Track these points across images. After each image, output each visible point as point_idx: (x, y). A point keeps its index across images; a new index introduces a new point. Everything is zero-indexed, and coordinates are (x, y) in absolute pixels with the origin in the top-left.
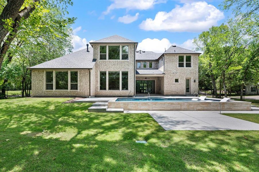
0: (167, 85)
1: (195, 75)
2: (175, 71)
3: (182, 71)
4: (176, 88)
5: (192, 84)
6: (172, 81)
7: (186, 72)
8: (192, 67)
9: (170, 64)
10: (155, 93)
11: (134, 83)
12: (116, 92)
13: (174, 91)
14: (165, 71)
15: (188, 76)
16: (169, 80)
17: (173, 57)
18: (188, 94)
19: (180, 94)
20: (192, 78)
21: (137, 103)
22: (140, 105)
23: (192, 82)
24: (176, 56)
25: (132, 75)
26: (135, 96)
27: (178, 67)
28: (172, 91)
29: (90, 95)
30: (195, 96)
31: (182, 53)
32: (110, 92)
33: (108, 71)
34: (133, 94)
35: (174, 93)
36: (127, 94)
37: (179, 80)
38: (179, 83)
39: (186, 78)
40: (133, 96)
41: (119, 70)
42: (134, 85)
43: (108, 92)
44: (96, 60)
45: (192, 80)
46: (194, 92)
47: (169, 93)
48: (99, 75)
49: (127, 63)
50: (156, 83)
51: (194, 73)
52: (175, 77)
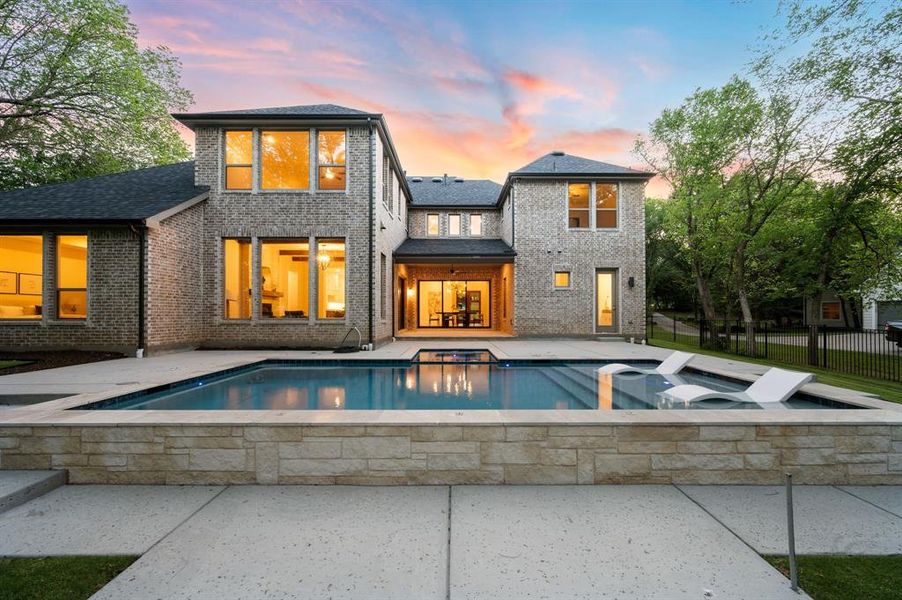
0: (524, 299)
1: (632, 258)
2: (555, 241)
3: (582, 242)
4: (559, 308)
5: (620, 292)
6: (543, 281)
7: (596, 247)
8: (620, 228)
9: (534, 216)
10: (490, 327)
11: (367, 288)
12: (292, 328)
13: (552, 322)
14: (516, 244)
15: (608, 263)
16: (533, 278)
17: (549, 190)
18: (610, 333)
19: (576, 332)
20: (620, 270)
21: (169, 429)
22: (189, 442)
23: (620, 286)
24: (557, 185)
25: (361, 254)
26: (371, 345)
27: (567, 229)
28: (545, 321)
29: (141, 344)
30: (632, 339)
31: (580, 172)
32: (267, 329)
33: (259, 238)
34: (362, 336)
35: (550, 330)
36: (340, 337)
37: (572, 277)
38: (572, 288)
39: (599, 270)
40: (363, 343)
41: (304, 232)
42: (367, 299)
43: (258, 329)
44: (207, 189)
45: (622, 278)
46: (630, 323)
47: (533, 328)
48: (218, 254)
49: (340, 205)
50: (493, 291)
51: (628, 250)
52: (556, 265)
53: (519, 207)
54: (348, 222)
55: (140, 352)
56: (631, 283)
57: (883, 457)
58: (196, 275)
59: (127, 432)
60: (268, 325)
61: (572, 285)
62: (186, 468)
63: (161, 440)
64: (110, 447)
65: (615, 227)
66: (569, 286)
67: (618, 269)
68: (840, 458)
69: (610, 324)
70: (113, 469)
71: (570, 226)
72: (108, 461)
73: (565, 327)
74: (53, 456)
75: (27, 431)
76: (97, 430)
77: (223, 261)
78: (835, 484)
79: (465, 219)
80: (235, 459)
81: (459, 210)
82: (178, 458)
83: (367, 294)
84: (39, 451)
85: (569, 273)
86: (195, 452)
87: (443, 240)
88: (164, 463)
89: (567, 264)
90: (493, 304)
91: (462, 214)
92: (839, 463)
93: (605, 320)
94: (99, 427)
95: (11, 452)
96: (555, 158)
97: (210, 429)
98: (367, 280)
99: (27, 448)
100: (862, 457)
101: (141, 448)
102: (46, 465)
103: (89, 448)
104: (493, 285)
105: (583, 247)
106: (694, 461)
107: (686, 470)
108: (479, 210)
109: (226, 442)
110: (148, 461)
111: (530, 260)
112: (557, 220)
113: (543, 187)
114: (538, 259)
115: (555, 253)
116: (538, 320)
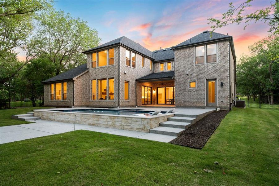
2: (190, 70)
4: (191, 96)
6: (185, 86)
7: (206, 71)
8: (217, 62)
9: (182, 61)
12: (103, 102)
13: (188, 101)
14: (175, 73)
15: (212, 77)
16: (181, 85)
17: (187, 51)
19: (198, 105)
20: (217, 79)
23: (217, 86)
24: (190, 48)
25: (117, 82)
26: (119, 107)
27: (194, 65)
28: (185, 101)
29: (73, 105)
31: (199, 42)
33: (98, 79)
34: (117, 104)
35: (188, 105)
36: (112, 105)
38: (196, 88)
39: (208, 80)
40: (117, 106)
41: (106, 77)
44: (89, 68)
45: (218, 83)
46: (222, 102)
47: (181, 104)
48: (90, 84)
49: (113, 69)
51: (221, 71)
52: (190, 80)
55: (73, 106)
56: (222, 84)
57: (130, 124)
58: (86, 89)
68: (123, 124)
71: (196, 64)
73: (193, 103)
77: (92, 86)
78: (121, 129)
79: (173, 64)
81: (170, 61)
83: (118, 93)
85: (195, 82)
87: (165, 72)
89: (194, 79)
91: (171, 62)
92: (122, 125)
98: (118, 89)
100: (126, 124)
105: (201, 71)
106: (101, 122)
107: (100, 124)
111: (180, 78)
112: (190, 62)
113: (185, 50)
114: (183, 78)
115: (190, 75)
116: (183, 101)
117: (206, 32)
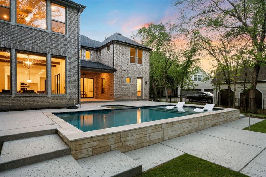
0: (117, 87)
1: (146, 75)
2: (127, 67)
3: (134, 68)
4: (127, 90)
5: (143, 85)
6: (123, 80)
7: (138, 70)
8: (144, 65)
10: (93, 97)
11: (77, 80)
12: (38, 99)
13: (126, 95)
14: (114, 66)
15: (141, 76)
16: (120, 79)
17: (125, 48)
18: (140, 99)
19: (133, 98)
21: (145, 128)
22: (150, 132)
23: (143, 83)
24: (127, 47)
25: (74, 65)
26: (79, 105)
27: (130, 63)
28: (123, 95)
30: (148, 100)
31: (134, 44)
32: (22, 99)
33: (16, 50)
34: (75, 102)
35: (125, 98)
36: (64, 102)
37: (131, 79)
38: (131, 83)
39: (139, 78)
40: (76, 104)
41: (45, 51)
42: (77, 85)
43: (16, 99)
45: (144, 81)
46: (146, 95)
47: (120, 97)
49: (64, 41)
50: (95, 83)
51: (145, 72)
52: (127, 75)
53: (115, 52)
54: (68, 50)
56: (146, 83)
59: (134, 131)
60: (23, 97)
61: (131, 82)
62: (149, 140)
63: (143, 132)
64: (129, 138)
65: (142, 64)
66: (130, 83)
67: (143, 78)
69: (140, 96)
70: (130, 146)
71: (131, 62)
72: (128, 143)
73: (129, 97)
74: (112, 145)
75: (102, 137)
76: (125, 132)
80: (159, 135)
82: (147, 137)
83: (77, 83)
84: (106, 145)
85: (130, 78)
86: (151, 134)
88: (143, 140)
89: (130, 75)
90: (95, 88)
93: (139, 94)
94: (126, 131)
95: (96, 147)
96: (118, 35)
97: (154, 127)
98: (77, 77)
99: (102, 144)
101: (138, 136)
102: (109, 149)
103: (123, 139)
104: (95, 80)
105: (134, 70)
108: (89, 49)
109: (158, 130)
110: (139, 140)
111: (119, 73)
112: (127, 60)
113: (123, 47)
114: (121, 72)
115: (127, 71)
116: (121, 94)
117: (121, 35)
